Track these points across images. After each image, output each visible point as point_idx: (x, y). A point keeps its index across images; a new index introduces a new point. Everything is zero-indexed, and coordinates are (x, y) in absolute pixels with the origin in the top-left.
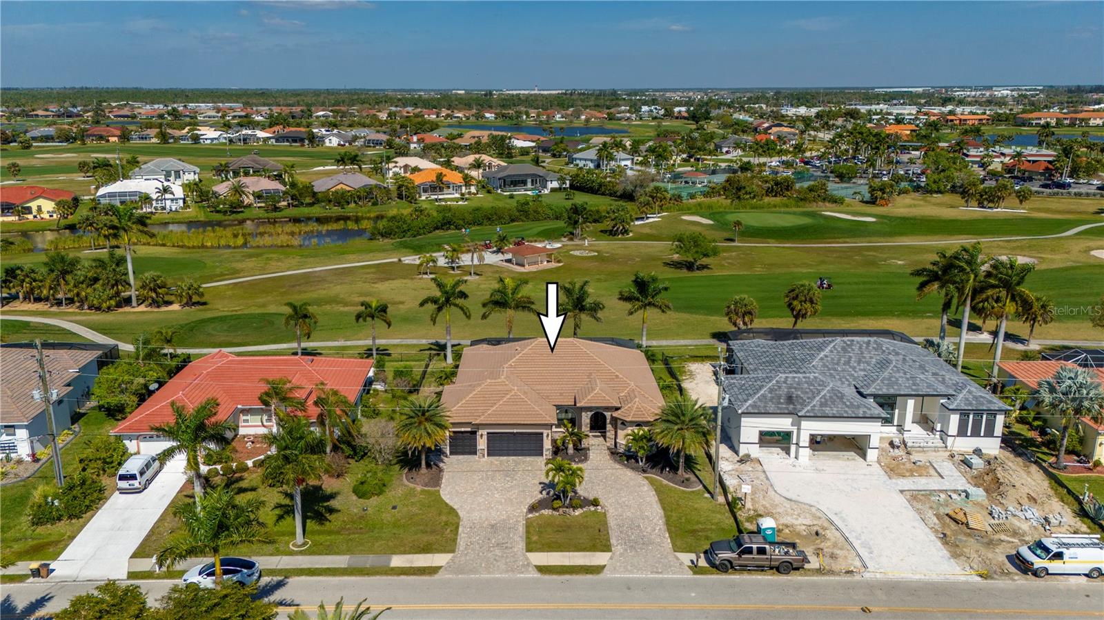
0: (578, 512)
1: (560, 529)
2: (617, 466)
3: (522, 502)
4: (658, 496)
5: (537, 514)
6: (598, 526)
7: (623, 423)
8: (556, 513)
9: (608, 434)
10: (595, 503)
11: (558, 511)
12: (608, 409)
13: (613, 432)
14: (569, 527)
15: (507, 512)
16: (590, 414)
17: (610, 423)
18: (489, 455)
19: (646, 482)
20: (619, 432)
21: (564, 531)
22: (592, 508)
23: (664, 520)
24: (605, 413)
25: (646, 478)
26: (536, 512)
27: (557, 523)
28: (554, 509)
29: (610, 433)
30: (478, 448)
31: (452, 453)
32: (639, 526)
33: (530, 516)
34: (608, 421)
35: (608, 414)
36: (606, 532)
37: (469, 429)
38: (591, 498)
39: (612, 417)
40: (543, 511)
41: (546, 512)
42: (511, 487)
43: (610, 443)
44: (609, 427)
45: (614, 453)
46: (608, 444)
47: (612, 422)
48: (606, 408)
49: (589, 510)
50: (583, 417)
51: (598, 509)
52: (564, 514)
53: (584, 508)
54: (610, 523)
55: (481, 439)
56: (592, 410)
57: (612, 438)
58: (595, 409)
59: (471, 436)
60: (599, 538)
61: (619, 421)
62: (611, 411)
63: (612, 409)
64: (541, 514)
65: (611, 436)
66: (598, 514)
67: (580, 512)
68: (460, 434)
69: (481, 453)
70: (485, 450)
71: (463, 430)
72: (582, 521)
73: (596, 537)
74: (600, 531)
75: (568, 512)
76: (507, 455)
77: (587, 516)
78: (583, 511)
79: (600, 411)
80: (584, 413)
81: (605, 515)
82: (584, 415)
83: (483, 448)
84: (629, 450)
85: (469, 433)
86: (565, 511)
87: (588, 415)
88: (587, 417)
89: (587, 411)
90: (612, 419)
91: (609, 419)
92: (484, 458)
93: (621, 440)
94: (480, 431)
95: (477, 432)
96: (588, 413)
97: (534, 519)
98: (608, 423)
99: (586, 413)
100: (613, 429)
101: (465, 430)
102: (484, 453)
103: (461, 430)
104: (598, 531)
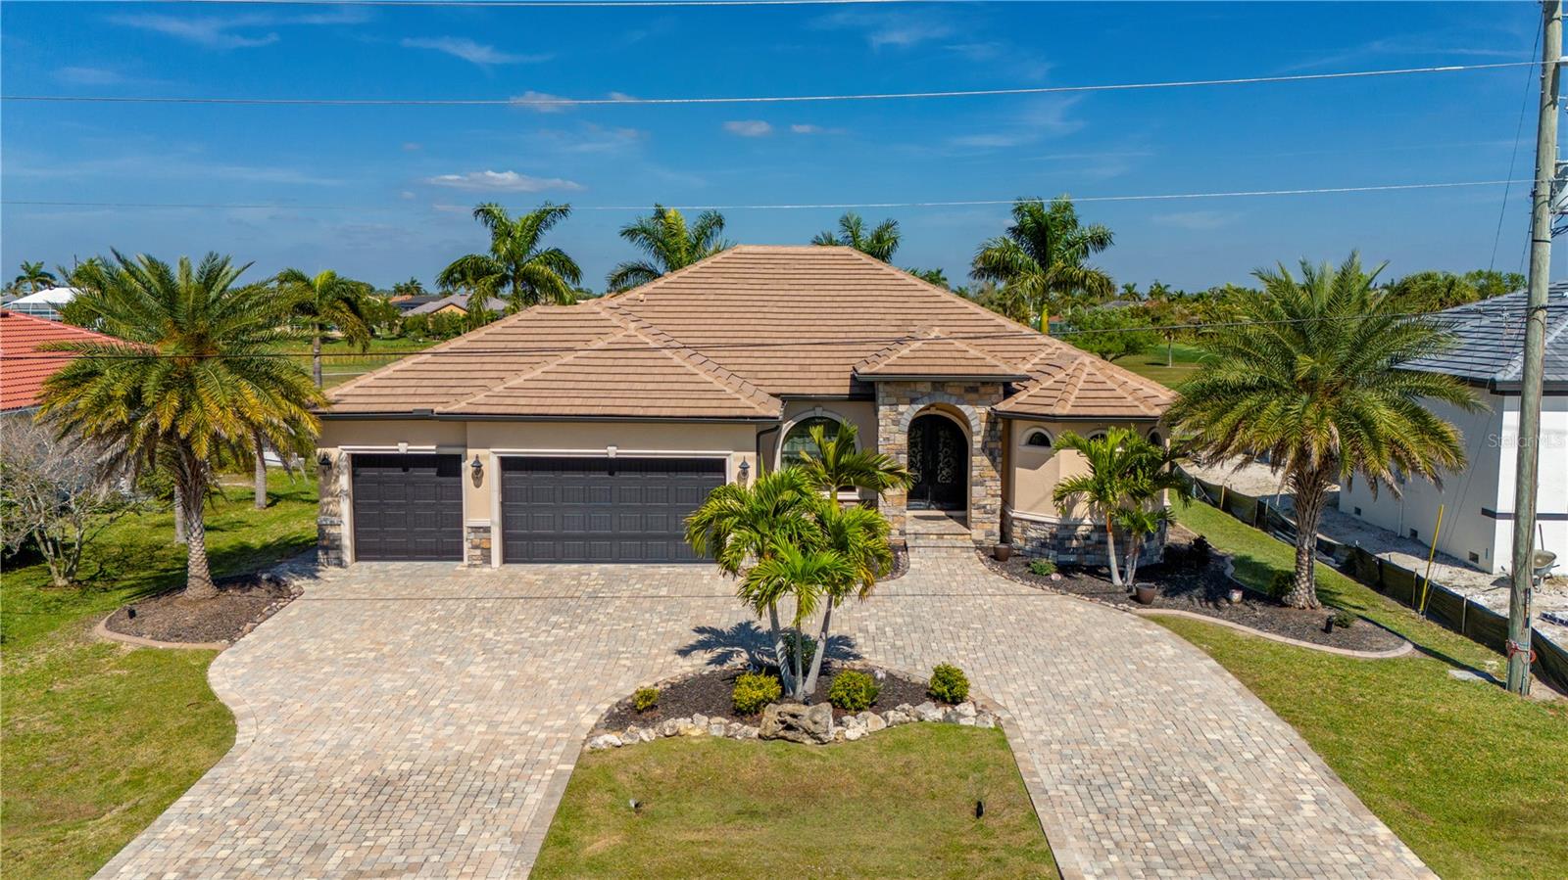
0: (856, 728)
1: (762, 805)
2: (1025, 589)
3: (586, 691)
4: (1238, 675)
5: (647, 735)
6: (967, 790)
7: (1039, 440)
8: (743, 730)
9: (976, 493)
10: (948, 689)
11: (758, 723)
12: (977, 386)
13: (996, 486)
14: (809, 795)
15: (492, 725)
16: (908, 412)
17: (985, 449)
18: (507, 558)
19: (1157, 630)
20: (1020, 473)
21: (780, 812)
22: (933, 713)
23: (1316, 759)
24: (967, 409)
25: (1159, 620)
26: (645, 724)
27: (748, 774)
28: (740, 713)
29: (983, 489)
30: (470, 520)
32: (1197, 787)
33: (613, 738)
34: (977, 441)
35: (976, 416)
36: (1020, 815)
37: (430, 449)
38: (923, 674)
39: (993, 419)
40: (682, 724)
41: (697, 727)
42: (559, 642)
43: (984, 527)
44: (979, 464)
45: (1000, 555)
46: (978, 533)
47: (993, 445)
48: (971, 388)
49: (916, 720)
50: (881, 423)
51: (960, 715)
52: (790, 735)
53: (891, 713)
54: (1035, 774)
55: (478, 486)
56: (914, 395)
57: (993, 507)
58: (925, 390)
59: (440, 474)
60: (984, 843)
61: (1022, 432)
62: (987, 397)
63: (989, 389)
64: (668, 733)
65: (985, 502)
66: (965, 739)
67: (872, 728)
68: (397, 472)
69: (478, 552)
70: (490, 532)
71: (403, 448)
72: (881, 770)
73: (964, 841)
74: (979, 813)
75: (806, 723)
76: (584, 557)
77: (905, 746)
78: (883, 724)
79: (946, 397)
80: (884, 405)
81: (1005, 740)
82: (886, 417)
83: (487, 530)
84: (1060, 543)
85: (432, 469)
86: (794, 716)
87: (902, 414)
88: (896, 423)
89: (894, 400)
90: (991, 430)
91: (978, 433)
92: (487, 570)
93: (1030, 509)
94: (471, 452)
95: (457, 459)
96: (902, 408)
97: (622, 753)
98: (974, 452)
99: (894, 408)
100: (997, 471)
101: (408, 450)
102: (489, 549)
103: (398, 450)
104: (968, 814)
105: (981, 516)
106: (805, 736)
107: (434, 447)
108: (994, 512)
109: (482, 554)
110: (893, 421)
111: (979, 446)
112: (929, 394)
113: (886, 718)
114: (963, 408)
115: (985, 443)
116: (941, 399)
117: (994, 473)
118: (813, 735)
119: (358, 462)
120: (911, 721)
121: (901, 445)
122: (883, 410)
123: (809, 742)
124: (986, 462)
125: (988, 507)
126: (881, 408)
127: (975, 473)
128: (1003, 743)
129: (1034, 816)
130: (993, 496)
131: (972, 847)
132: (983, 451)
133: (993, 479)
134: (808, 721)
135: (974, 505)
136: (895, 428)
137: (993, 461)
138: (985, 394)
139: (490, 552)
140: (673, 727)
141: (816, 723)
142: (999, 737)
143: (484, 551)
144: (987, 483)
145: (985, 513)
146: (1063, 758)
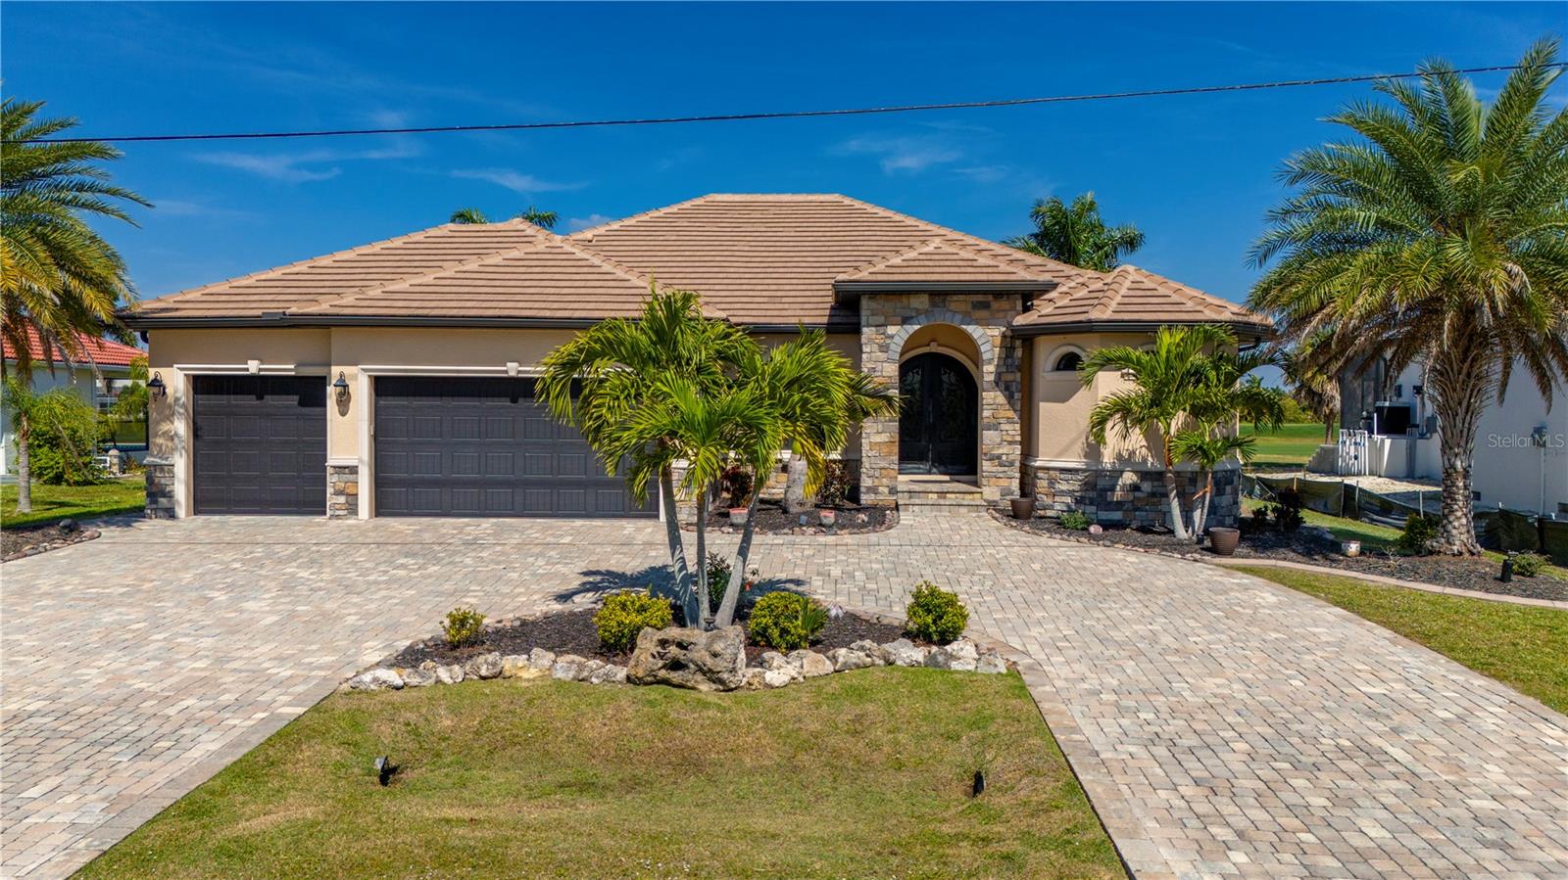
0: (781, 670)
3: (392, 627)
5: (449, 674)
6: (959, 756)
7: (1069, 362)
8: (605, 671)
9: (988, 439)
10: (933, 623)
13: (1014, 430)
15: (221, 661)
16: (899, 334)
17: (999, 382)
18: (381, 508)
19: (1247, 580)
20: (1046, 410)
22: (910, 653)
24: (975, 331)
27: (596, 730)
28: (605, 648)
29: (998, 437)
30: (334, 458)
31: (202, 504)
33: (391, 675)
34: (989, 372)
35: (987, 338)
36: (1049, 788)
37: (287, 368)
39: (1010, 343)
40: (511, 662)
41: (533, 665)
42: (393, 581)
43: (998, 482)
44: (992, 401)
45: (1022, 511)
46: (991, 492)
47: (1010, 377)
48: (981, 302)
49: (882, 662)
50: (865, 349)
51: (952, 657)
52: (676, 676)
53: (842, 651)
54: (1076, 730)
55: (343, 413)
56: (908, 313)
57: (1011, 457)
58: (921, 307)
59: (302, 404)
60: (981, 830)
61: (1047, 353)
62: (1001, 315)
63: (1004, 304)
64: (484, 672)
65: (1000, 451)
66: (957, 686)
67: (810, 669)
68: (249, 401)
69: (342, 499)
70: (357, 473)
71: (253, 367)
72: (815, 726)
73: (946, 829)
74: (978, 785)
75: (700, 654)
76: (479, 509)
77: (860, 694)
78: (829, 667)
79: (948, 315)
80: (868, 326)
81: (1023, 688)
82: (870, 340)
83: (353, 470)
84: (1101, 495)
85: (291, 397)
86: (680, 645)
87: (892, 337)
88: (885, 348)
89: (881, 319)
90: (1007, 357)
91: (990, 361)
92: (351, 521)
93: (1060, 454)
94: (336, 370)
95: (322, 382)
96: (891, 330)
97: (397, 696)
98: (985, 386)
99: (881, 330)
100: (1015, 411)
101: (260, 370)
102: (357, 495)
103: (247, 370)
104: (958, 792)
105: (994, 469)
106: (699, 677)
107: (292, 367)
108: (1011, 464)
109: (347, 502)
110: (881, 346)
111: (992, 378)
112: (926, 312)
113: (834, 659)
114: (970, 329)
115: (999, 375)
116: (944, 318)
117: (1011, 414)
118: (711, 675)
119: (201, 385)
120: (873, 665)
121: (890, 377)
122: (867, 332)
123: (704, 687)
124: (1001, 399)
125: (1004, 458)
126: (865, 330)
127: (986, 413)
128: (1022, 690)
129: (1075, 788)
130: (1010, 443)
131: (960, 837)
132: (997, 383)
133: (1010, 421)
134: (703, 652)
135: (985, 454)
136: (882, 356)
137: (1010, 398)
138: (998, 311)
139: (357, 499)
140: (494, 664)
141: (715, 655)
142: (1015, 682)
143: (350, 498)
144: (1003, 427)
145: (1000, 465)
146: (1121, 711)
